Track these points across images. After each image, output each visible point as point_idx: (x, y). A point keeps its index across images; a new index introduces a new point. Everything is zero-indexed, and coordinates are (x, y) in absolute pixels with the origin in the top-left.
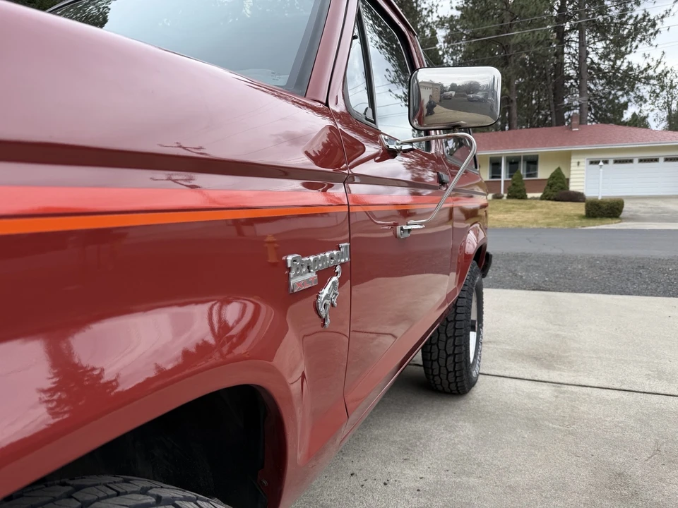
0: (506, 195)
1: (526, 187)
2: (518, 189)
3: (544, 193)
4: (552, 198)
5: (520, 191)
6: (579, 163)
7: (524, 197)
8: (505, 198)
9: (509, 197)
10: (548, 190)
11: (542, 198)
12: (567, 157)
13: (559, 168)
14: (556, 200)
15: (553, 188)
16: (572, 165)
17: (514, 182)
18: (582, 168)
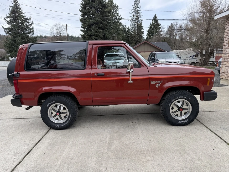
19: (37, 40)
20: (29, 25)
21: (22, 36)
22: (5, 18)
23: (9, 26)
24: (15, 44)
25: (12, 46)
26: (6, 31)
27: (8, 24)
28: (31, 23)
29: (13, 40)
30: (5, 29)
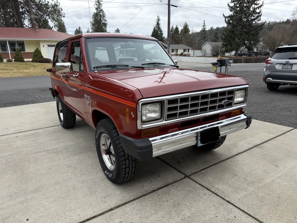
0: (13, 60)
1: (23, 56)
2: (19, 57)
3: (33, 59)
4: (37, 61)
5: (20, 58)
6: (43, 46)
7: (23, 61)
8: (13, 61)
9: (15, 61)
10: (35, 58)
11: (32, 61)
12: (38, 43)
13: (38, 48)
14: (39, 62)
15: (37, 57)
16: (41, 46)
17: (17, 54)
18: (45, 48)
19: (262, 28)
20: (257, 8)
21: (243, 24)
22: (229, 3)
23: (231, 13)
24: (233, 36)
25: (229, 39)
26: (227, 20)
27: (231, 11)
28: (259, 5)
29: (232, 31)
30: (226, 17)
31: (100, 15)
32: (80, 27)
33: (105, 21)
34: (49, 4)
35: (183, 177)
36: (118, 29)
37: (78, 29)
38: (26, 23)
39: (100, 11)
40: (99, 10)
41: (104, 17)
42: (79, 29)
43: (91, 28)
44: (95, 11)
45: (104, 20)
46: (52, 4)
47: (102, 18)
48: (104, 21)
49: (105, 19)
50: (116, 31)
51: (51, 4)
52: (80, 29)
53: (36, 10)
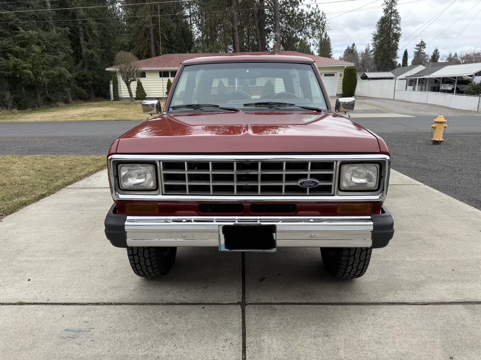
13: (270, 80)
31: (391, 20)
32: (354, 45)
33: (399, 29)
34: (304, 13)
35: (237, 302)
36: (422, 42)
37: (350, 46)
38: (271, 44)
39: (391, 13)
40: (390, 11)
41: (398, 23)
42: (353, 47)
43: (373, 44)
44: (383, 14)
45: (396, 28)
46: (307, 13)
47: (392, 25)
48: (395, 30)
49: (398, 26)
50: (417, 46)
51: (305, 13)
52: (355, 47)
53: (286, 23)
